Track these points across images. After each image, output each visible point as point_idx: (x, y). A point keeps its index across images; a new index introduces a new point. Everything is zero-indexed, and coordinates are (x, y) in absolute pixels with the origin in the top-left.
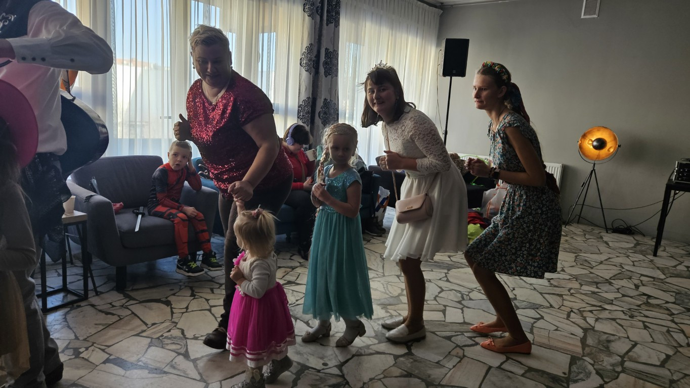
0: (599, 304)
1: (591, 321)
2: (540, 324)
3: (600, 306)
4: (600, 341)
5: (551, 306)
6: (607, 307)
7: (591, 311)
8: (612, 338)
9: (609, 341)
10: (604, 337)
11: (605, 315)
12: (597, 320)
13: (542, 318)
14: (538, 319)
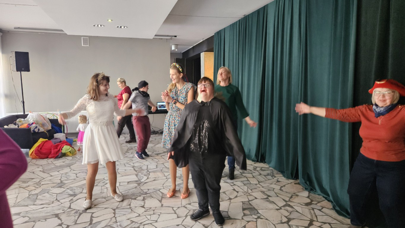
0: (130, 159)
1: (132, 164)
3: (131, 160)
4: (139, 169)
6: (133, 159)
7: (130, 162)
8: (141, 166)
9: (141, 167)
10: (139, 167)
11: (134, 161)
12: (133, 163)
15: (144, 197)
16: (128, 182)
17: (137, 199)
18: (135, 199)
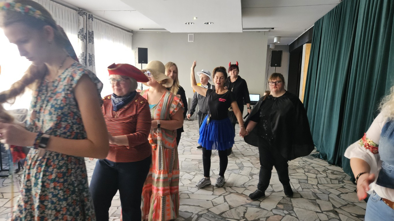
2: (192, 149)
5: (194, 145)
13: (192, 148)
14: (191, 149)
15: (196, 173)
16: (193, 159)
17: (190, 173)
18: (189, 173)
